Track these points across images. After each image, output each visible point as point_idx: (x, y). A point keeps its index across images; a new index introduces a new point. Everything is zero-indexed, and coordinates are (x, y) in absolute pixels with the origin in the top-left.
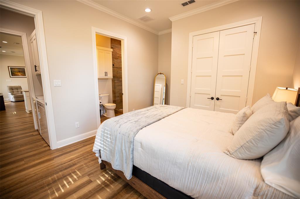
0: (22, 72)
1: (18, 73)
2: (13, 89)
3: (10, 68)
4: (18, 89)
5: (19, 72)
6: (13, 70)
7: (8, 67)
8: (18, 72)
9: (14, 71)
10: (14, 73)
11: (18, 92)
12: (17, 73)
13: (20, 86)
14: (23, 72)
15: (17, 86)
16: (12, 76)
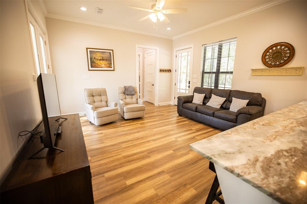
0: (106, 60)
1: (101, 62)
2: (93, 96)
3: (90, 51)
4: (100, 96)
5: (103, 60)
6: (94, 56)
7: (87, 49)
8: (100, 60)
9: (95, 59)
10: (95, 63)
11: (101, 101)
12: (99, 62)
13: (104, 88)
14: (108, 60)
15: (100, 87)
16: (92, 67)
